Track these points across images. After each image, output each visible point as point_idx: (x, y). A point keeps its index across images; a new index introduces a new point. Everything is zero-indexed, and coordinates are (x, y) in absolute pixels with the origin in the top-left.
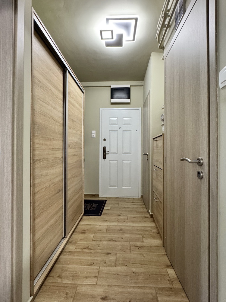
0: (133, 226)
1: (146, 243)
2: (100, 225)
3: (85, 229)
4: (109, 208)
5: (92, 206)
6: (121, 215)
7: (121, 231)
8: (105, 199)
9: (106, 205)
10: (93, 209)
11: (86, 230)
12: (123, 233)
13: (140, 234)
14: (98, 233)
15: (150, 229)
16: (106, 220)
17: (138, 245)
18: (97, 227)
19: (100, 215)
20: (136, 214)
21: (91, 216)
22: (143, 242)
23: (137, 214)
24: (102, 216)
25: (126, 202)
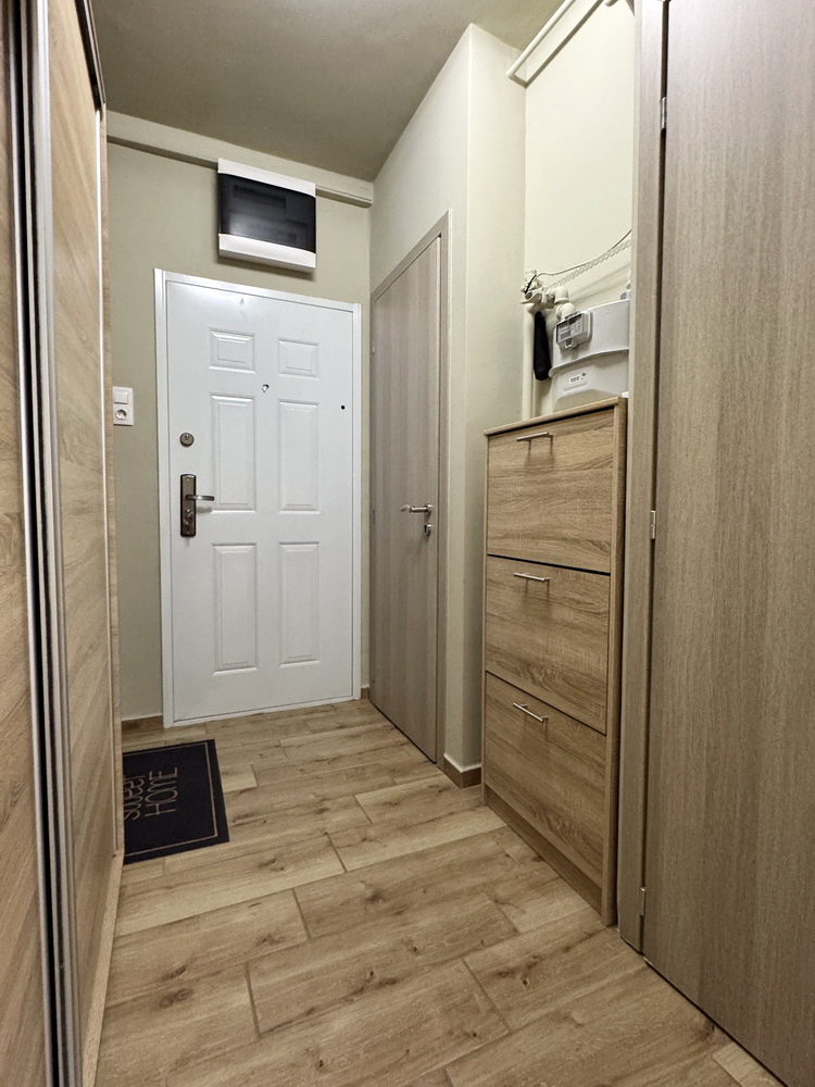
0: (420, 856)
1: (532, 936)
2: (255, 903)
3: (177, 965)
4: (250, 782)
5: (145, 787)
6: (327, 804)
7: (382, 906)
8: (198, 736)
9: (222, 768)
10: (161, 808)
11: (182, 970)
12: (399, 913)
13: (473, 892)
14: (266, 966)
15: (497, 848)
16: (269, 856)
17: (511, 965)
18: (242, 917)
19: (224, 838)
20: (389, 786)
21: (169, 859)
22: (515, 932)
23: (395, 784)
24: (238, 841)
25: (314, 732)
